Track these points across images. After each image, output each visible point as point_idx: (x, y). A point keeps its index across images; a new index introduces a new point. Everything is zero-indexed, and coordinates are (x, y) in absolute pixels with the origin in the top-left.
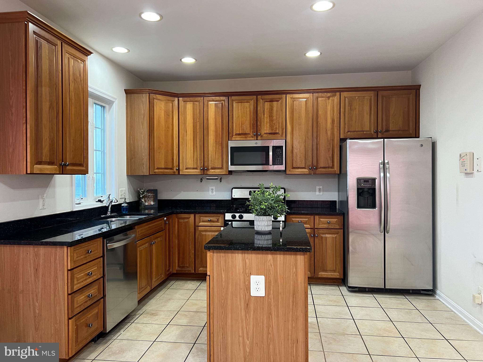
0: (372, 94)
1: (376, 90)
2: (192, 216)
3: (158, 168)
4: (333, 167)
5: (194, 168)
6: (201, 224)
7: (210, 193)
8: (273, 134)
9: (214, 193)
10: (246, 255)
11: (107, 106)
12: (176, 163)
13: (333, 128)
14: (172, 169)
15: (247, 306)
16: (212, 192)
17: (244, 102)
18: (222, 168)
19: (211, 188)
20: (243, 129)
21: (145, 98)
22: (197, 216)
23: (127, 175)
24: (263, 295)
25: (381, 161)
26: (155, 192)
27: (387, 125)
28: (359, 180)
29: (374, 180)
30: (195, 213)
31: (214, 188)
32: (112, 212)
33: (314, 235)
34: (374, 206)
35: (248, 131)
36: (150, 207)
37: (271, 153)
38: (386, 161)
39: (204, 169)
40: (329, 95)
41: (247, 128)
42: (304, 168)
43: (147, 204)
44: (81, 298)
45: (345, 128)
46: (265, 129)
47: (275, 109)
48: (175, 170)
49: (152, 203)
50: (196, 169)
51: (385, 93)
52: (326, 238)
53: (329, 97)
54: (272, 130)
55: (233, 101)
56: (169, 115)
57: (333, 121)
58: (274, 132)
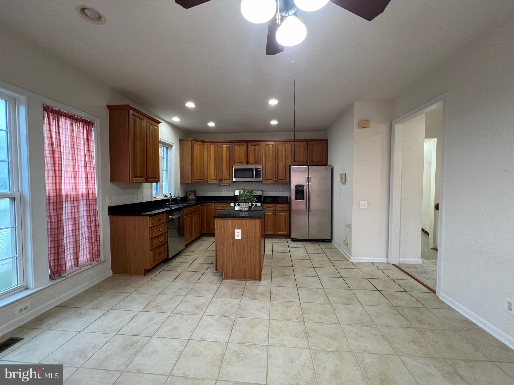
0: (305, 143)
1: (307, 141)
2: (214, 204)
3: (196, 180)
4: (285, 179)
6: (218, 208)
7: (224, 193)
8: (256, 162)
9: (226, 193)
10: (233, 220)
11: (170, 148)
12: (205, 177)
13: (285, 160)
14: (203, 180)
15: (233, 243)
16: (225, 192)
17: (241, 146)
18: (229, 180)
19: (224, 190)
20: (240, 160)
21: (189, 143)
23: (180, 183)
24: (241, 238)
25: (307, 177)
26: (195, 192)
27: (312, 159)
28: (296, 186)
29: (303, 186)
30: (215, 203)
31: (226, 190)
32: (172, 202)
33: (275, 214)
34: (303, 199)
35: (243, 160)
36: (192, 200)
37: (254, 172)
38: (309, 177)
39: (220, 180)
40: (284, 143)
41: (242, 159)
42: (271, 180)
43: (190, 198)
44: (156, 241)
45: (291, 160)
46: (252, 160)
47: (257, 149)
48: (205, 181)
49: (194, 198)
50: (216, 180)
51: (312, 143)
52: (281, 215)
53: (284, 144)
54: (255, 160)
55: (235, 145)
56: (202, 152)
57: (286, 156)
58: (256, 161)
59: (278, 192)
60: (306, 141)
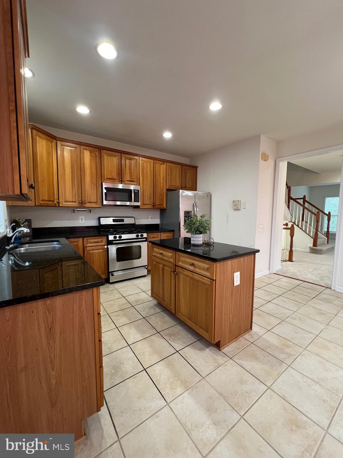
1: (182, 165)
2: (81, 240)
3: (42, 200)
4: (163, 205)
5: (73, 202)
7: (80, 221)
8: (132, 181)
9: (84, 221)
12: (56, 197)
13: (163, 183)
14: (53, 201)
16: (82, 221)
17: (112, 156)
18: (96, 202)
19: (81, 217)
20: (112, 176)
22: (85, 239)
23: (7, 206)
26: (29, 221)
27: (186, 184)
28: (186, 212)
29: (191, 212)
30: (83, 237)
31: (83, 217)
35: (115, 177)
38: (196, 203)
39: (82, 203)
40: (161, 163)
41: (115, 175)
42: (149, 205)
45: (168, 184)
46: (127, 177)
47: (132, 165)
48: (56, 202)
50: (75, 202)
51: (185, 167)
53: (161, 164)
54: (131, 179)
55: (103, 153)
58: (132, 180)
59: (149, 219)
60: (181, 165)
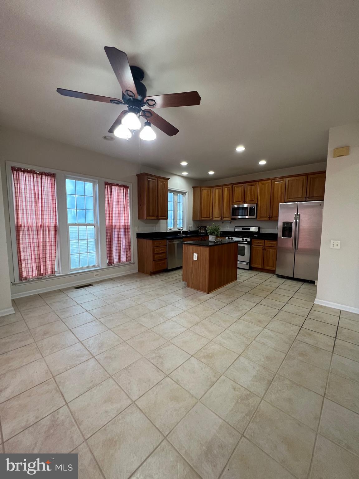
0: (304, 177)
1: (307, 175)
5: (218, 217)
10: (193, 247)
11: (184, 194)
12: (211, 215)
13: (281, 197)
14: (209, 218)
15: (193, 263)
16: (228, 228)
17: (239, 187)
18: (229, 217)
19: (227, 226)
20: (238, 199)
21: (199, 189)
23: (193, 220)
24: (197, 260)
25: (295, 214)
26: (206, 227)
27: (313, 194)
28: (284, 223)
29: (291, 223)
31: (228, 226)
32: (182, 233)
33: (264, 249)
34: (291, 237)
35: (240, 200)
36: (203, 233)
37: (249, 210)
38: (298, 214)
39: (221, 218)
40: (280, 180)
42: (266, 217)
43: (201, 232)
45: (287, 197)
46: (248, 199)
47: (253, 189)
48: (211, 218)
49: (204, 232)
51: (312, 176)
52: (270, 251)
55: (234, 187)
56: (208, 195)
57: (281, 193)
58: (252, 200)
60: (305, 175)
